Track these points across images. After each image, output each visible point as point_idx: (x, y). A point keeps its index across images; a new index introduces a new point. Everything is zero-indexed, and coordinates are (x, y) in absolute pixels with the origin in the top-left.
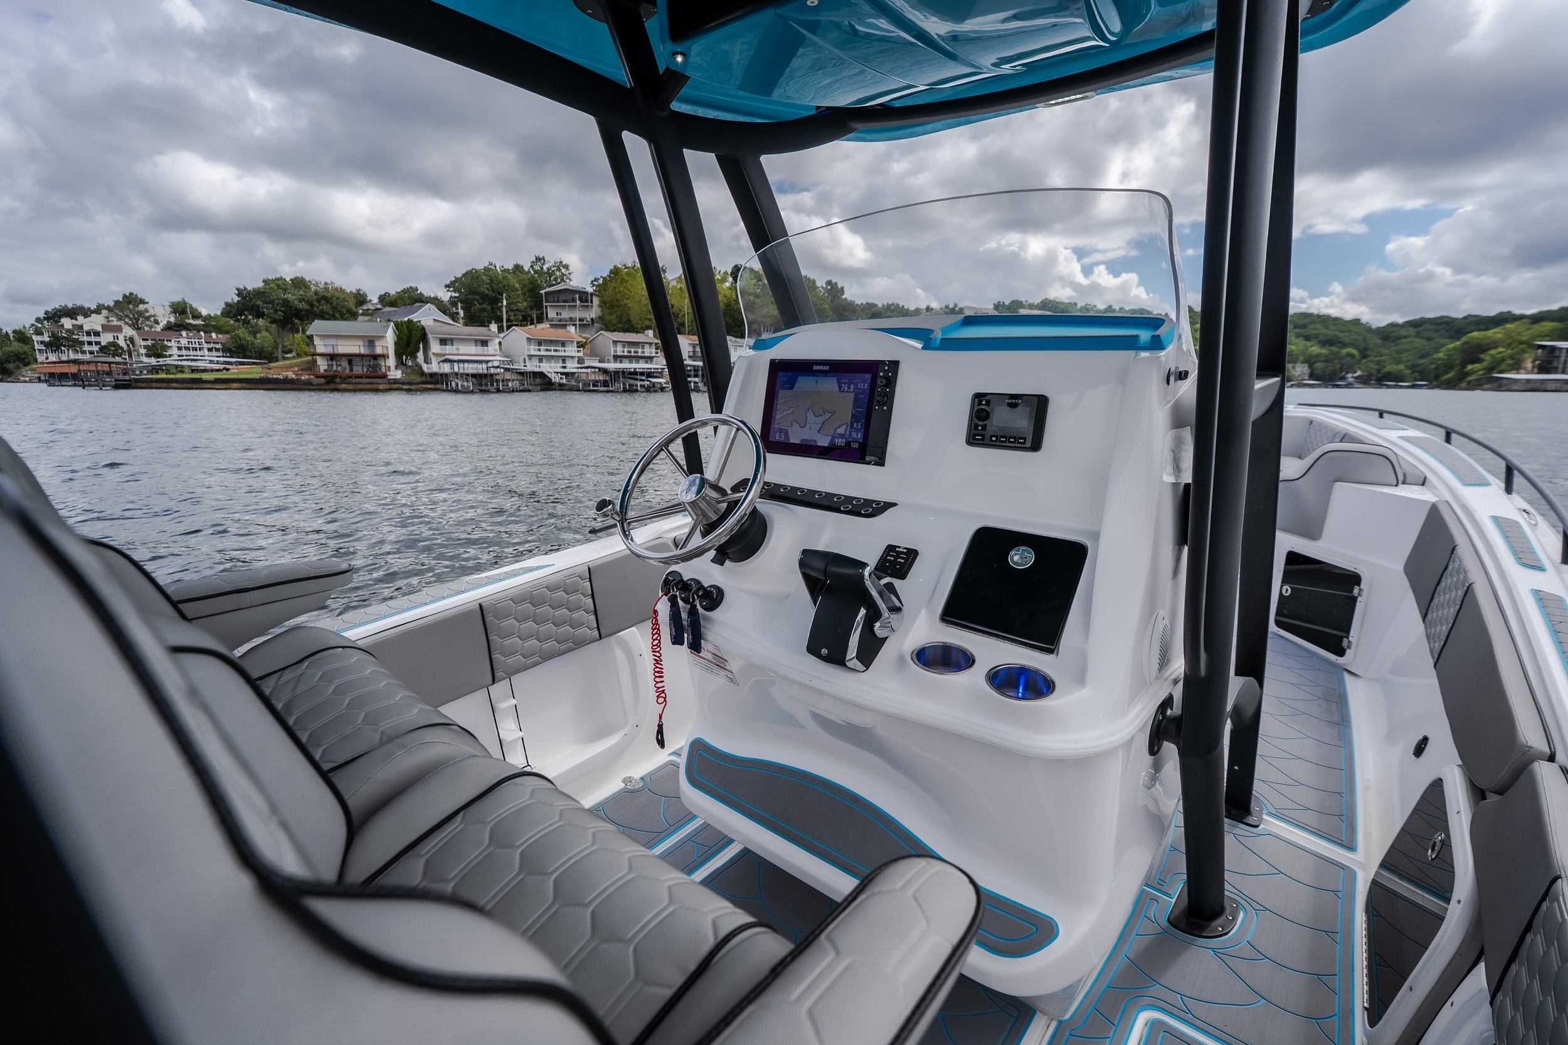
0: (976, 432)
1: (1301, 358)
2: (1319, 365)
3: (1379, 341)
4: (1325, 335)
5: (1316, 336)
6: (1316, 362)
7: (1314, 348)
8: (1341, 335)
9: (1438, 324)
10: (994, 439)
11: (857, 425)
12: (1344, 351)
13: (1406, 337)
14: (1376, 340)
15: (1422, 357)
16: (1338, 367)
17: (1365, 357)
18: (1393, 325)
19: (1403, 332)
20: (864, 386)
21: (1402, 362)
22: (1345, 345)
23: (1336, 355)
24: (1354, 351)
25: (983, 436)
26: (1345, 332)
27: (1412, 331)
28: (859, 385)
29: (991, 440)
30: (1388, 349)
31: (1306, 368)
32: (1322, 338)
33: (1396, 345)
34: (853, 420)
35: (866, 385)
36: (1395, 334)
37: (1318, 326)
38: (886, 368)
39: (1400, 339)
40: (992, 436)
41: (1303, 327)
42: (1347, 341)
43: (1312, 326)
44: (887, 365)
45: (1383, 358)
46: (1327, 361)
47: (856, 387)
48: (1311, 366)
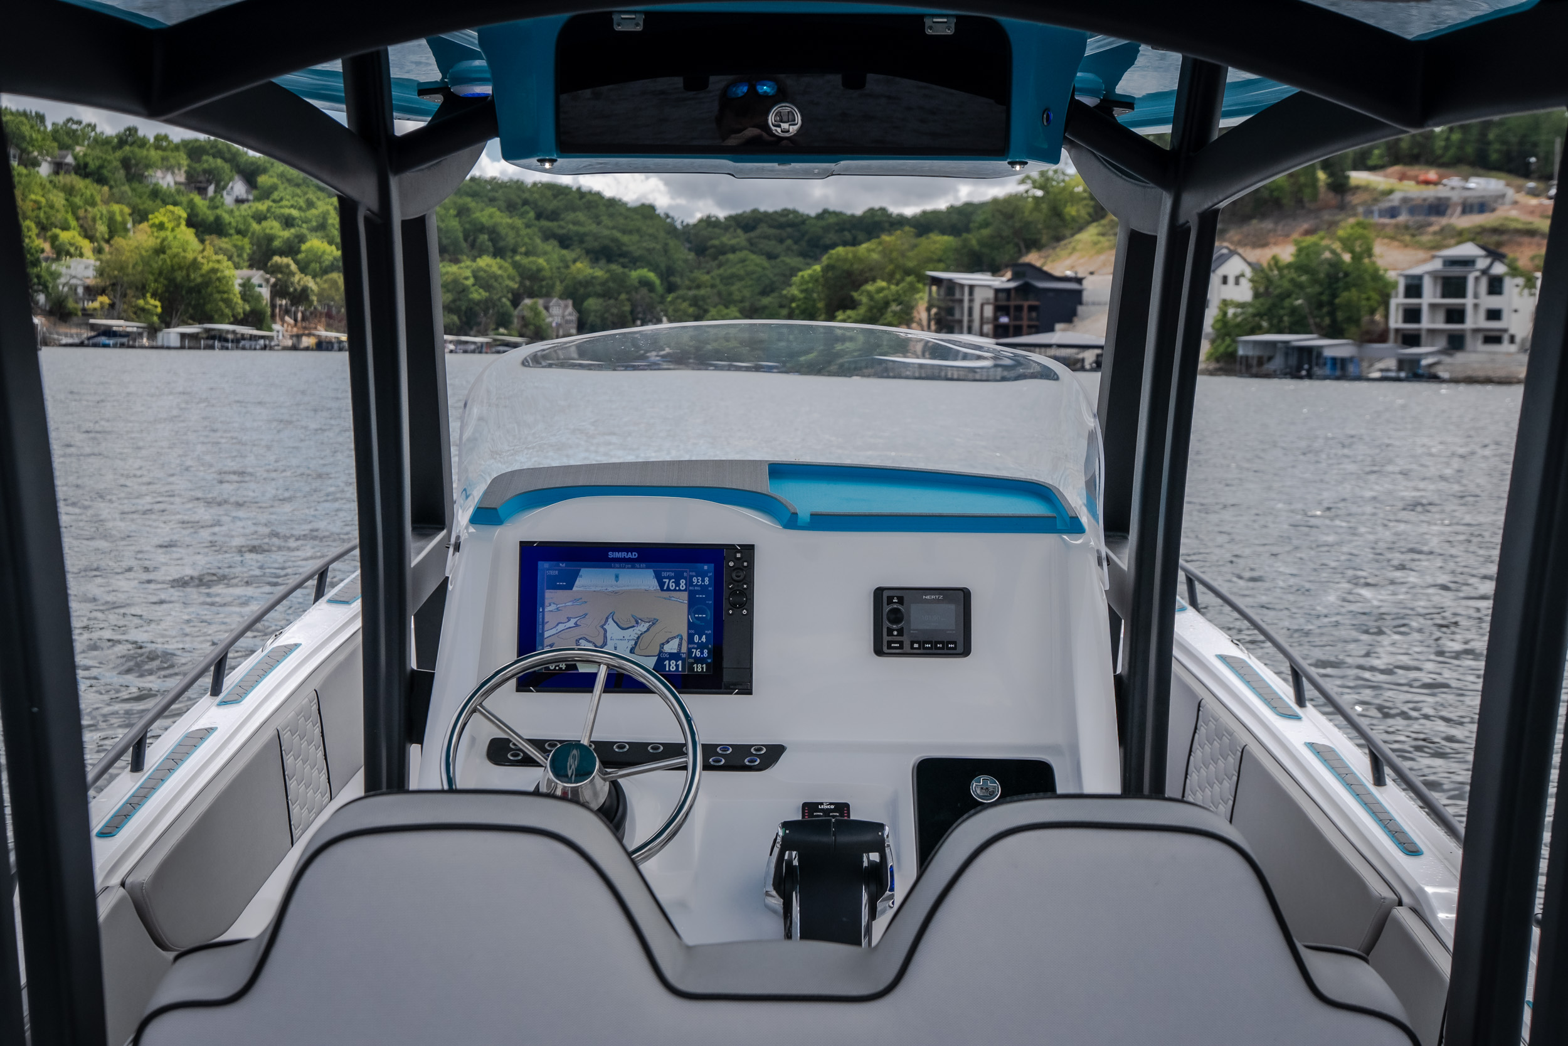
1: (559, 287)
2: (592, 303)
3: (691, 256)
4: (596, 237)
5: (581, 239)
6: (588, 296)
7: (579, 265)
8: (625, 239)
9: (781, 226)
11: (700, 639)
12: (635, 274)
13: (733, 250)
14: (683, 254)
15: (764, 293)
16: (627, 308)
17: (671, 288)
18: (709, 222)
19: (727, 239)
21: (734, 302)
22: (635, 262)
23: (621, 282)
24: (652, 276)
26: (630, 232)
27: (740, 239)
30: (708, 273)
31: (570, 309)
32: (591, 243)
33: (720, 266)
34: (693, 632)
36: (716, 242)
37: (581, 216)
39: (724, 253)
41: (554, 216)
42: (637, 253)
43: (571, 216)
45: (702, 292)
46: (606, 294)
47: (691, 583)
48: (578, 306)
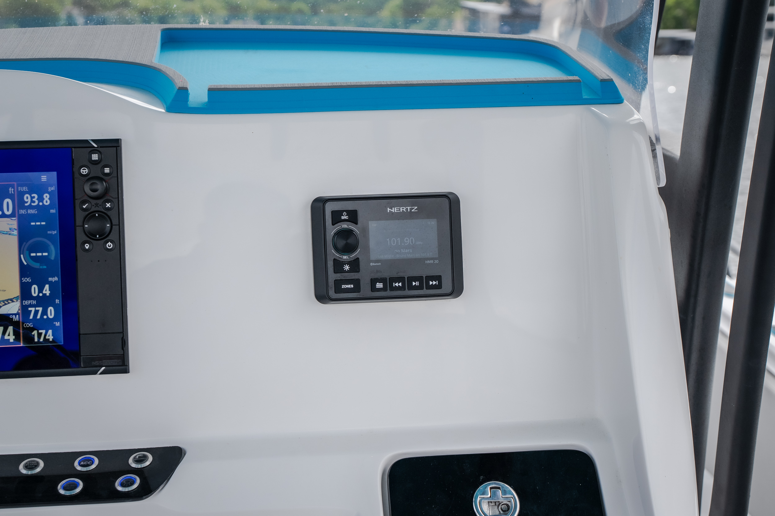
0: (339, 276)
10: (379, 285)
11: (41, 290)
20: (41, 199)
25: (357, 283)
28: (27, 198)
29: (373, 289)
34: (28, 280)
35: (46, 197)
38: (95, 157)
40: (374, 282)
44: (94, 151)
47: (20, 204)
